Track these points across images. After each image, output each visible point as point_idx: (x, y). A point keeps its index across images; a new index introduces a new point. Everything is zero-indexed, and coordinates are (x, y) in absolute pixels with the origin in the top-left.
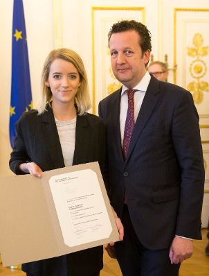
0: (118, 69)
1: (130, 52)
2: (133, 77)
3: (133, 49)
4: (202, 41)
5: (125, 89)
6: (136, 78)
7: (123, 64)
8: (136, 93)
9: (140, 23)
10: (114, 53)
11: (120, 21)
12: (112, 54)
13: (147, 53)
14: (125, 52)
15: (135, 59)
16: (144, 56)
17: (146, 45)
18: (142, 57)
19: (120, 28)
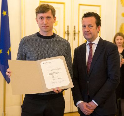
0: (86, 34)
1: (91, 26)
3: (92, 25)
5: (88, 43)
6: (93, 38)
7: (88, 31)
8: (93, 45)
9: (96, 14)
11: (88, 12)
12: (83, 27)
13: (99, 27)
14: (89, 26)
15: (93, 30)
16: (98, 28)
17: (98, 23)
18: (97, 29)
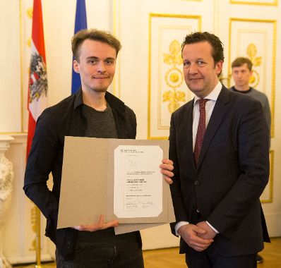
0: (190, 78)
1: (202, 62)
2: (206, 86)
3: (205, 60)
4: (256, 51)
5: (197, 98)
6: (208, 89)
7: (196, 74)
8: (208, 102)
9: (213, 35)
10: (187, 63)
11: (194, 32)
12: (184, 64)
13: (219, 64)
14: (197, 62)
15: (208, 69)
16: (217, 67)
17: (218, 56)
18: (214, 68)
19: (193, 39)
